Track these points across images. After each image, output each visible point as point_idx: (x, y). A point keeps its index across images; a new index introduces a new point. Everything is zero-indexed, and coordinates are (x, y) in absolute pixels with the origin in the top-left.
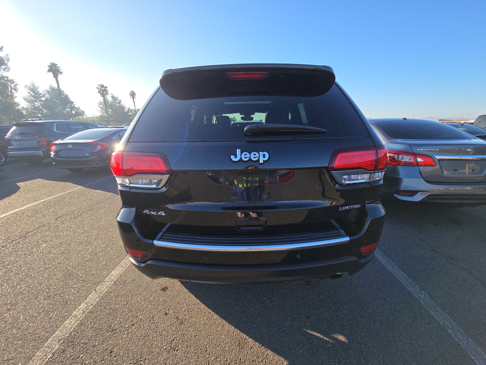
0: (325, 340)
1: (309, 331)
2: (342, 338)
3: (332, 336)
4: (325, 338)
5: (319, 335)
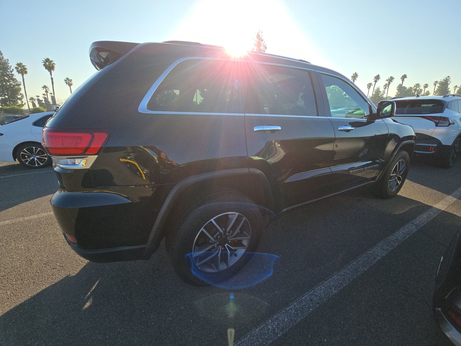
0: (88, 293)
1: (98, 281)
2: (88, 304)
3: (91, 298)
4: (89, 293)
5: (93, 288)
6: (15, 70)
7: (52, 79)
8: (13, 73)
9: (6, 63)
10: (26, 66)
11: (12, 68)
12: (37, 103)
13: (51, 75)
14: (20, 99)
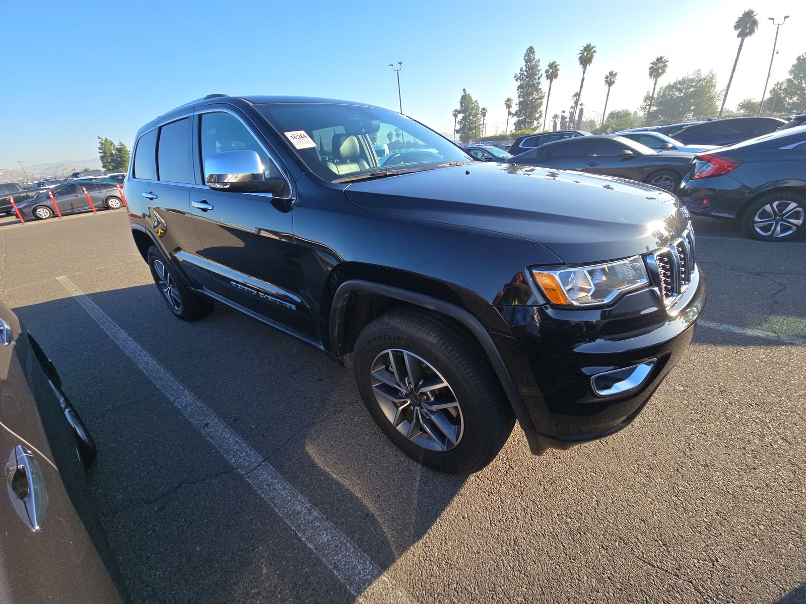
6: (544, 75)
7: (583, 79)
8: (540, 81)
9: (536, 67)
10: (559, 65)
11: (540, 73)
12: (560, 122)
13: (584, 73)
14: (537, 119)
